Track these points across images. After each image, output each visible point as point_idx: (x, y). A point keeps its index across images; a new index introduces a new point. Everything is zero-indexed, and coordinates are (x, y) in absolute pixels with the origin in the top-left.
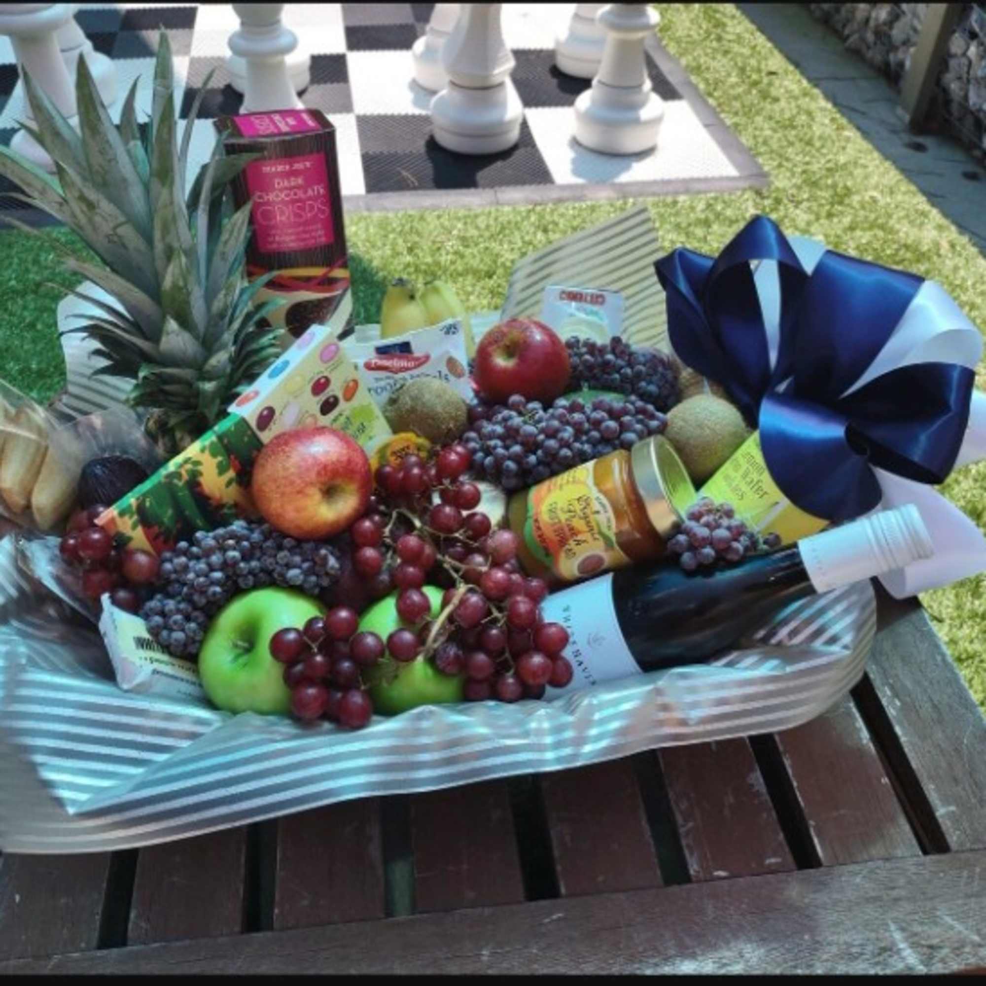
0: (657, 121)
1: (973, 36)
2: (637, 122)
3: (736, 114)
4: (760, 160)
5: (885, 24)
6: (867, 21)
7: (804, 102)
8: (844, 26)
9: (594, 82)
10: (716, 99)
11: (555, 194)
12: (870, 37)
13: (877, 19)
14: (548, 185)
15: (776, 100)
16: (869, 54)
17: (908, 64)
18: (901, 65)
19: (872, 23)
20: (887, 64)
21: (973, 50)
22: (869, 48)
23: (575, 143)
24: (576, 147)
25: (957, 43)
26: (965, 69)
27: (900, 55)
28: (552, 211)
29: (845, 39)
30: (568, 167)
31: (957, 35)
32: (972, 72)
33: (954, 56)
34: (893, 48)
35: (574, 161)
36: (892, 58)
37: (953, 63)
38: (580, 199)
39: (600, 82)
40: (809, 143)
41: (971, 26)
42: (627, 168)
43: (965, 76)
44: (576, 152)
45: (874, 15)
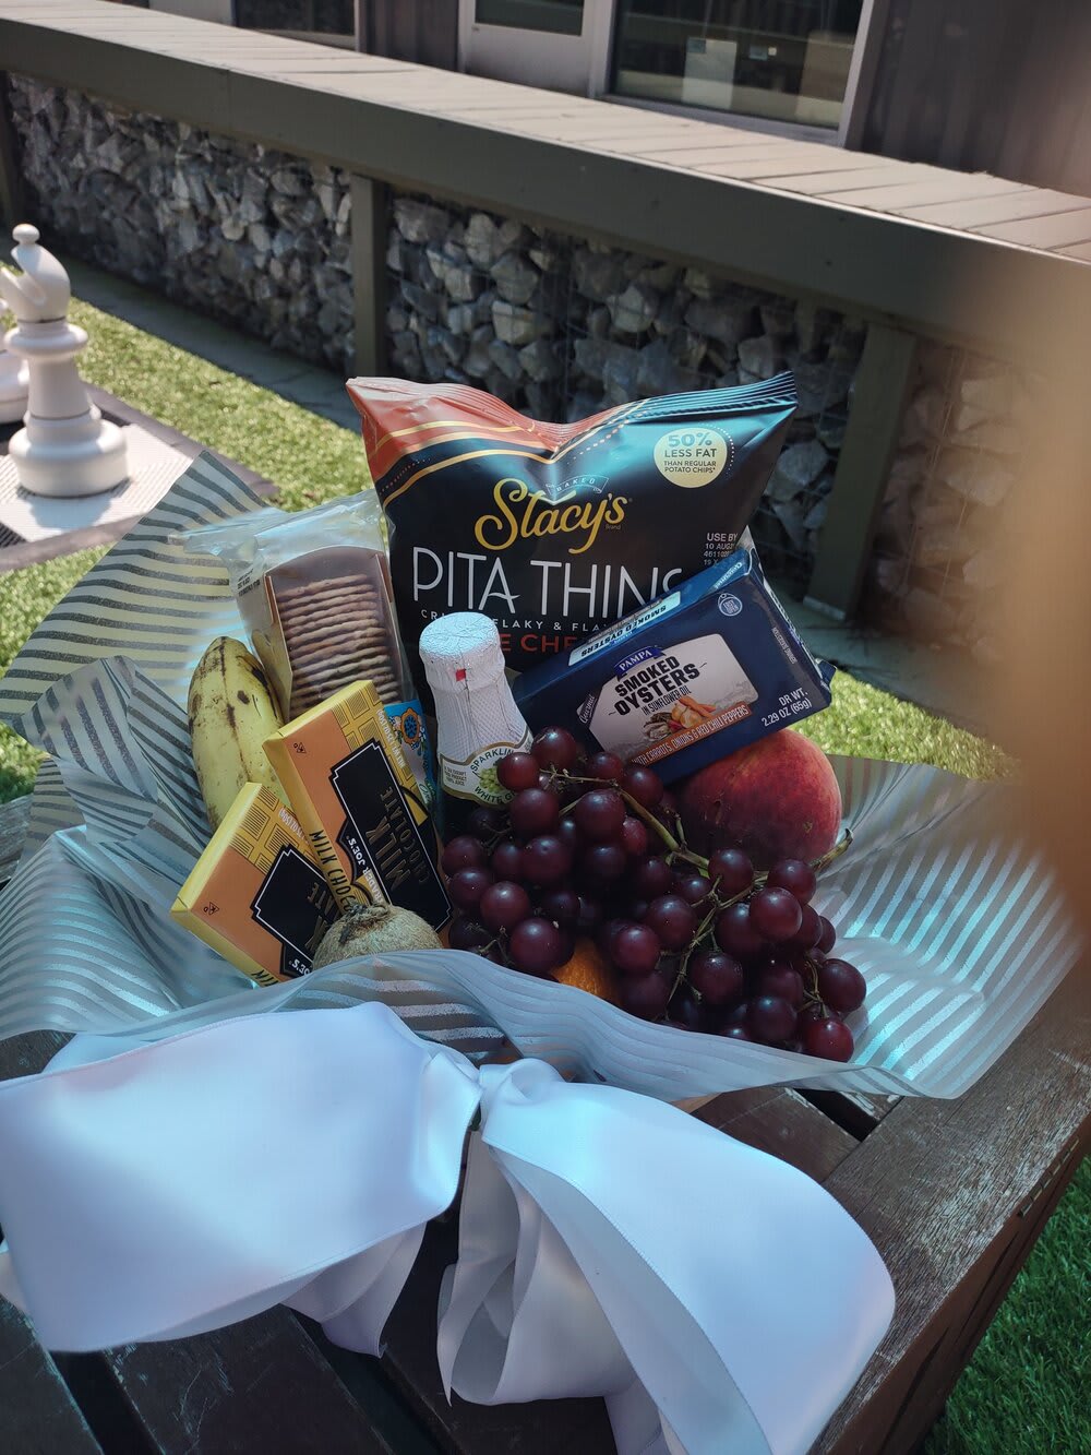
0: (120, 450)
1: (409, 309)
2: (99, 455)
3: (200, 428)
4: (253, 468)
5: (308, 315)
6: (286, 316)
7: (266, 405)
8: (262, 327)
9: (27, 418)
10: (170, 418)
11: (35, 553)
12: (296, 333)
13: (297, 313)
14: (19, 545)
15: (235, 407)
16: (302, 350)
17: (350, 350)
18: (341, 353)
19: (293, 319)
20: (324, 355)
21: (413, 322)
22: (298, 344)
23: (24, 493)
24: (30, 497)
25: (395, 320)
26: (414, 342)
27: (337, 343)
28: (43, 573)
29: (269, 340)
30: (32, 520)
31: (393, 311)
32: (422, 344)
33: (397, 332)
34: (327, 338)
35: (33, 512)
36: (327, 348)
37: (397, 339)
38: (71, 550)
39: (33, 416)
40: (294, 443)
41: (405, 301)
42: (106, 507)
43: (415, 349)
44: (31, 502)
45: (292, 309)
